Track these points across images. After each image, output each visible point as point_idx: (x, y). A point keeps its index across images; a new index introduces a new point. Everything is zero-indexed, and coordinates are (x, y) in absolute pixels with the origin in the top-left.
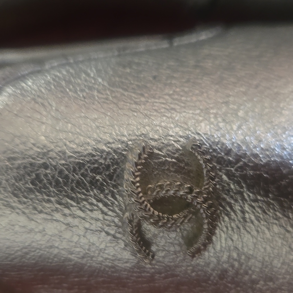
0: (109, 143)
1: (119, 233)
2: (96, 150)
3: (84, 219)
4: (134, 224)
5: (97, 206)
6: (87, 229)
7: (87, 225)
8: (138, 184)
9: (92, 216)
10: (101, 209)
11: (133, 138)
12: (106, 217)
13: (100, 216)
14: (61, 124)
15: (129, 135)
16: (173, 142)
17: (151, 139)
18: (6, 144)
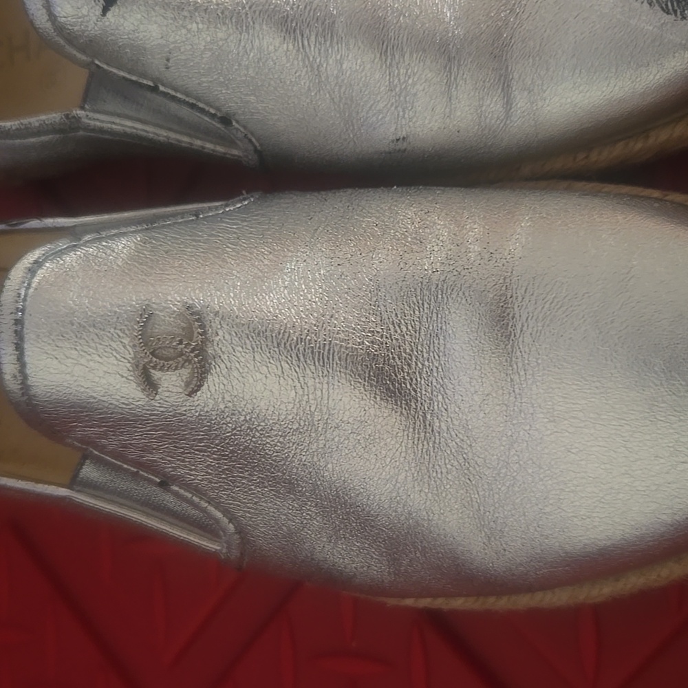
0: (120, 306)
1: (131, 376)
2: (110, 311)
3: (101, 363)
4: (140, 368)
5: (112, 353)
6: (105, 372)
7: (105, 369)
8: (140, 337)
9: (109, 361)
10: (115, 356)
11: (140, 302)
12: (120, 363)
13: (115, 362)
14: (85, 292)
15: (137, 300)
16: (171, 305)
17: (154, 303)
18: (43, 306)
